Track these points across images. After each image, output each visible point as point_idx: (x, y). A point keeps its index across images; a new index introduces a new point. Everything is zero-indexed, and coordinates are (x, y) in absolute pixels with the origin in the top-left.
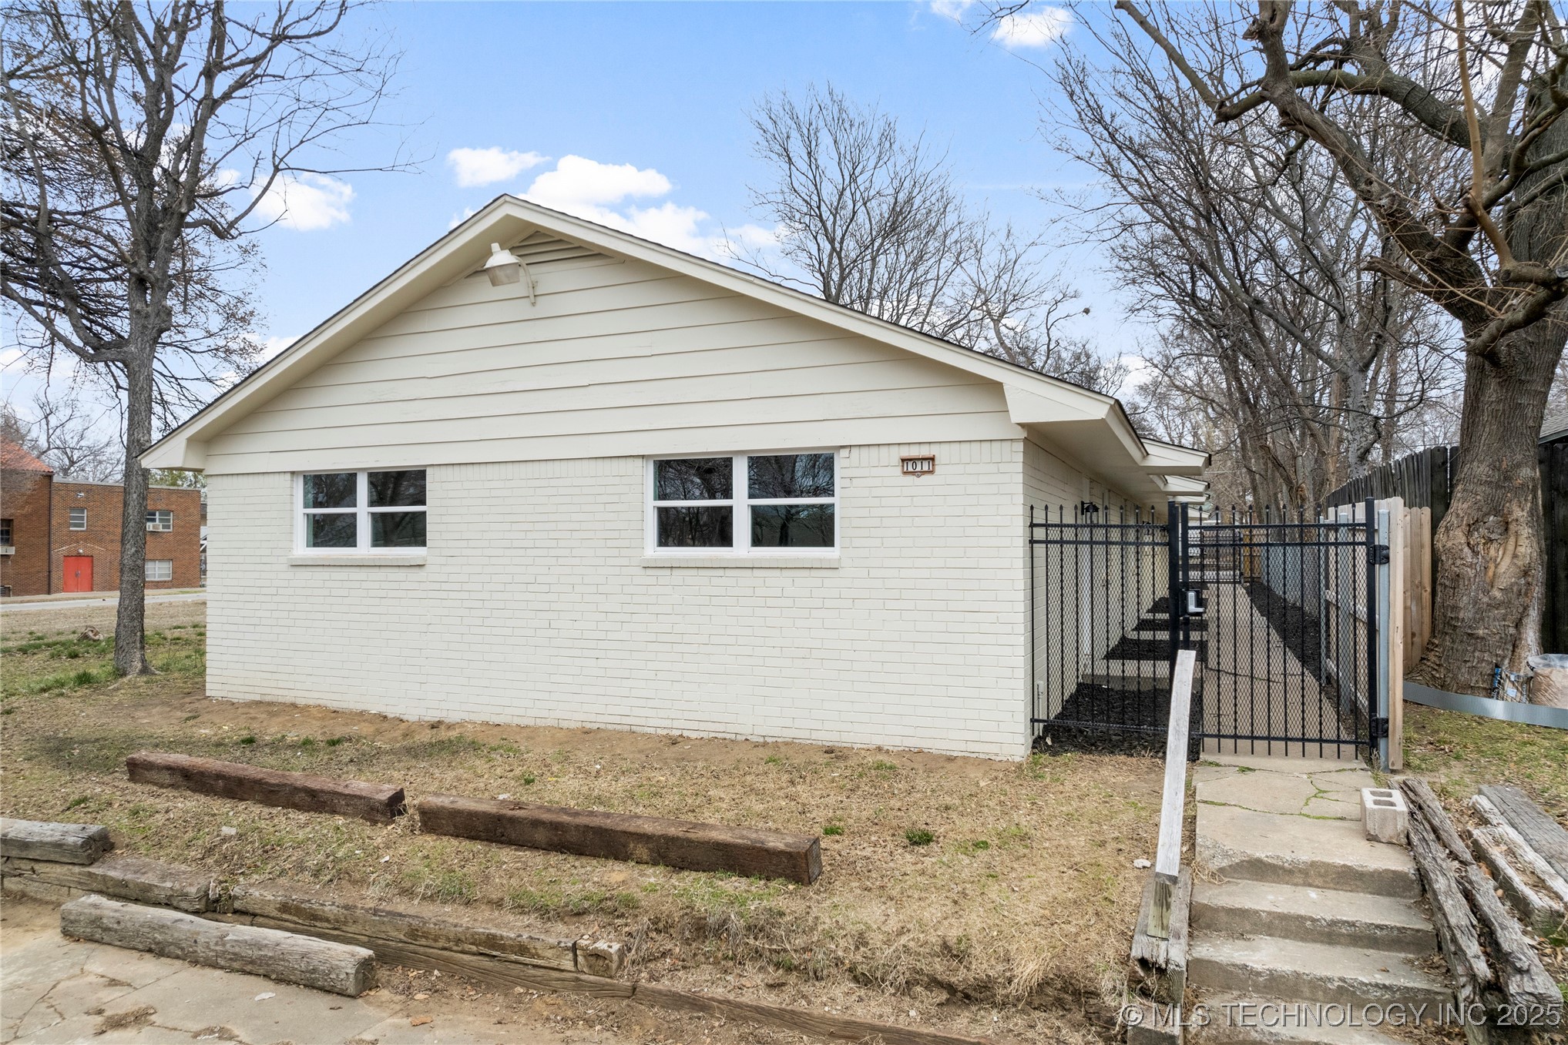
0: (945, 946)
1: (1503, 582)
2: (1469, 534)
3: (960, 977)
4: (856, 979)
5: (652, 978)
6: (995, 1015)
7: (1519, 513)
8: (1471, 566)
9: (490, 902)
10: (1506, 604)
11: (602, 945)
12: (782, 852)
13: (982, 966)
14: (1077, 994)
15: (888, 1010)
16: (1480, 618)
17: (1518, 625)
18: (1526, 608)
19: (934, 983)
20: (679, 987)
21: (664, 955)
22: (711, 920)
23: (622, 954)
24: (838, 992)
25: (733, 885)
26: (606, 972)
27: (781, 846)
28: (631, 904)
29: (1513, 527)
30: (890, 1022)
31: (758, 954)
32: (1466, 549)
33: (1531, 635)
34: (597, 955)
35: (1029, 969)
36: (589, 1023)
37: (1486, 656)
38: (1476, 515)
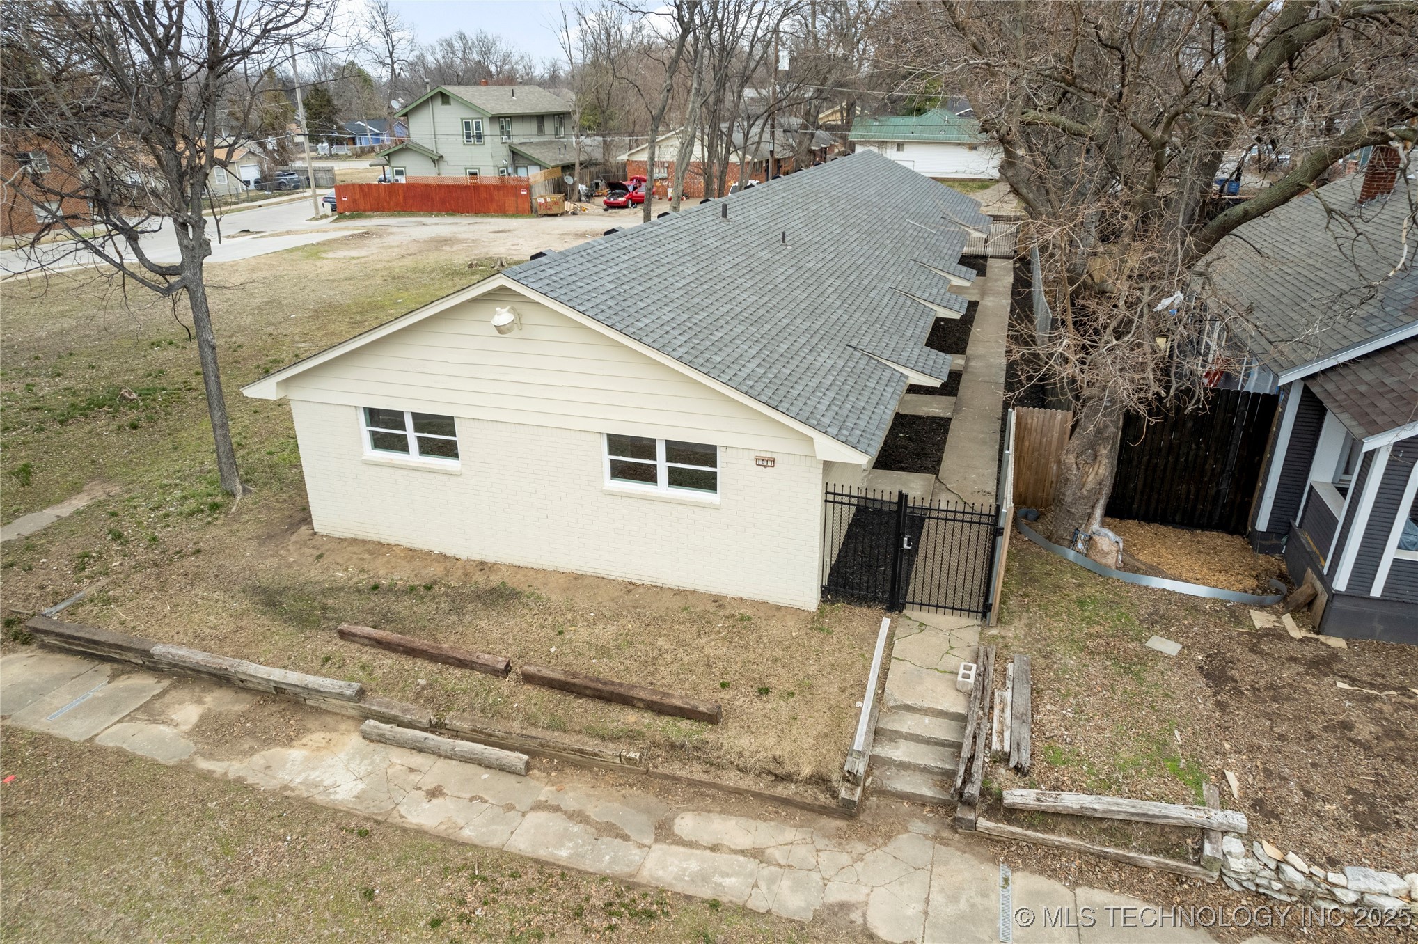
0: (775, 758)
1: (1088, 487)
2: (1077, 457)
3: (780, 771)
4: (739, 770)
5: (655, 767)
6: (793, 786)
7: (1103, 451)
8: (1075, 475)
9: (575, 731)
10: (1088, 498)
11: (632, 755)
12: (705, 713)
13: (788, 768)
14: (823, 780)
15: (751, 783)
16: (1075, 502)
17: (1093, 507)
18: (1098, 500)
19: (770, 773)
20: (666, 772)
21: (658, 756)
22: (677, 744)
23: (640, 757)
24: (732, 775)
25: (685, 725)
26: (635, 764)
27: (705, 710)
28: (641, 734)
29: (1099, 458)
30: (753, 788)
31: (699, 758)
32: (1074, 466)
33: (1099, 512)
34: (630, 759)
35: (806, 771)
36: (631, 786)
37: (1074, 523)
38: (1082, 449)
